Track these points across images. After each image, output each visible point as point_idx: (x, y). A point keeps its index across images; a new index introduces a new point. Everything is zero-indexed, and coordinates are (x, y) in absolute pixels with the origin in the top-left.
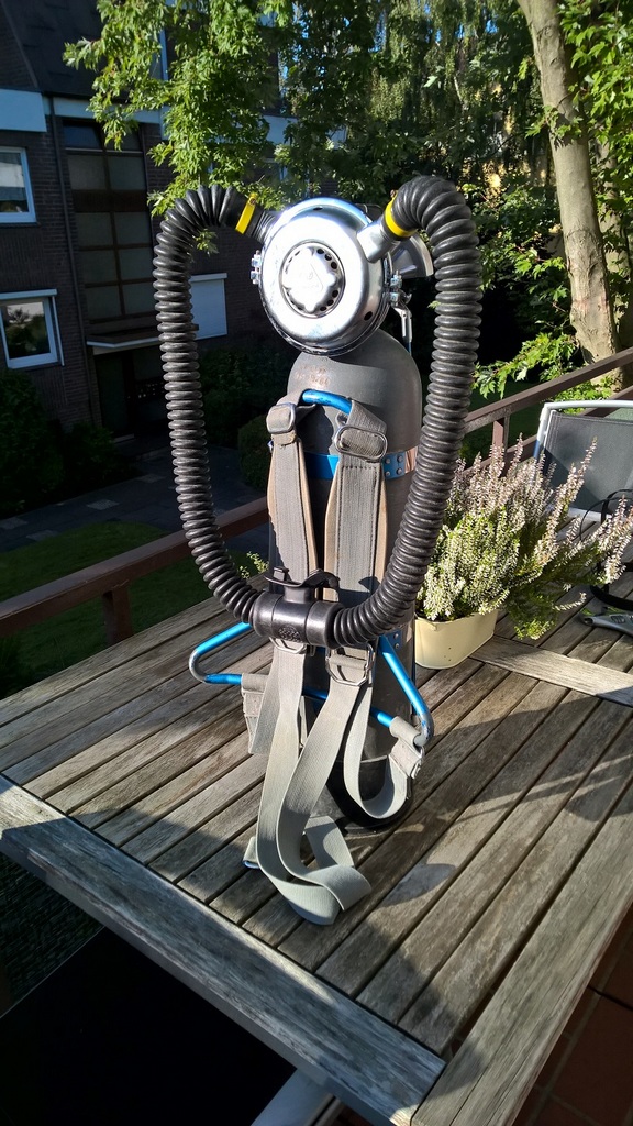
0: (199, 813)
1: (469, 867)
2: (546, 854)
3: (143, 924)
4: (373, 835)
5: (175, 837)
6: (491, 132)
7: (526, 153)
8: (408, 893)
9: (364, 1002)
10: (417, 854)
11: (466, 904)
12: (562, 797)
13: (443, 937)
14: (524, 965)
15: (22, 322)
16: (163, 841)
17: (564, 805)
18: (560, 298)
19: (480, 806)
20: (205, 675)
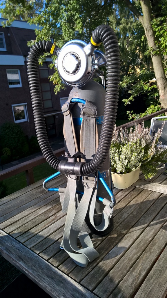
0: (48, 233)
1: (131, 248)
2: (156, 243)
3: (27, 268)
4: (101, 238)
5: (40, 240)
6: (136, 58)
7: (146, 63)
8: (111, 256)
9: (95, 293)
10: (114, 244)
11: (130, 260)
12: (160, 225)
13: (122, 270)
14: (149, 279)
15: (19, 112)
16: (36, 241)
17: (161, 227)
18: (157, 96)
19: (134, 229)
20: (48, 188)
